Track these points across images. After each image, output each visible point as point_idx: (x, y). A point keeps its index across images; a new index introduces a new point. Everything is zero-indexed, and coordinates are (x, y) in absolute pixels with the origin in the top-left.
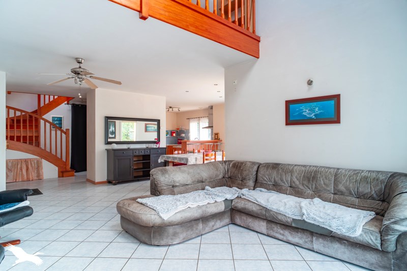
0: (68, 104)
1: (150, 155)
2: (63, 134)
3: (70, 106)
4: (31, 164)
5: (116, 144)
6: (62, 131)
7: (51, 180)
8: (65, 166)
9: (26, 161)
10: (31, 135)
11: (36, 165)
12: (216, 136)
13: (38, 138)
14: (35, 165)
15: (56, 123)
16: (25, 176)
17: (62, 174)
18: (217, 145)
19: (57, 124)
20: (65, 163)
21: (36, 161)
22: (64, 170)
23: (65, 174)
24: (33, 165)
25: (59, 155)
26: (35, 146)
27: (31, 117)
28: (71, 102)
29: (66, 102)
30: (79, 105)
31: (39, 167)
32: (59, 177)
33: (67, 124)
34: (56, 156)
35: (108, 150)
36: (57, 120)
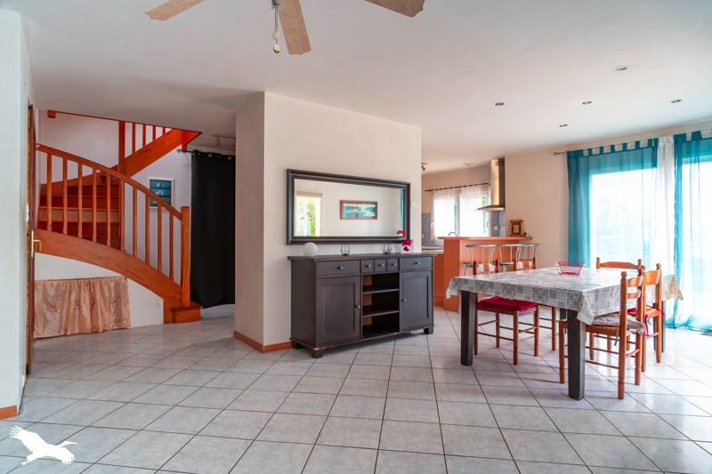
0: (184, 150)
1: (398, 274)
2: (175, 219)
3: (189, 155)
4: (102, 291)
5: (317, 243)
6: (173, 212)
7: (146, 332)
8: (178, 296)
9: (90, 283)
10: (102, 220)
11: (113, 295)
12: (516, 227)
13: (117, 226)
14: (110, 294)
15: (158, 193)
16: (88, 321)
17: (173, 314)
18: (515, 248)
19: (160, 195)
20: (179, 289)
21: (112, 284)
22: (178, 305)
23: (180, 315)
24: (107, 294)
25: (166, 270)
26: (112, 246)
27: (103, 178)
28: (190, 147)
29: (180, 147)
30: (208, 153)
31: (119, 299)
32: (166, 321)
33: (182, 197)
34: (159, 271)
35: (294, 261)
36: (160, 188)
